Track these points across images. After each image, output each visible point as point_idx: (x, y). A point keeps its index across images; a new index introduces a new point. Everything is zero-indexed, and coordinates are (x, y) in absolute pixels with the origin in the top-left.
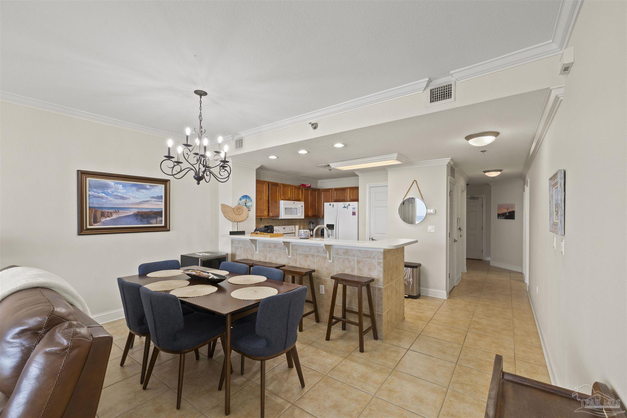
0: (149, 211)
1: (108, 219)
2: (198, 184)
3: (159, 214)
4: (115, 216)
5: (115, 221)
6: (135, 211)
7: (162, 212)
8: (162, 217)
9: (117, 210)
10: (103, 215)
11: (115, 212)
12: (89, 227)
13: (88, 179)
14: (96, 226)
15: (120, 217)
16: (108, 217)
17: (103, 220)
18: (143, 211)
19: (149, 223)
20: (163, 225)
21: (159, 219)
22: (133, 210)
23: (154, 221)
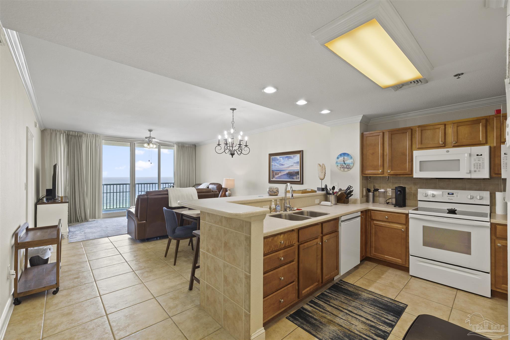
0: (293, 171)
1: (278, 176)
2: (232, 157)
3: (297, 173)
4: (280, 175)
5: (280, 177)
6: (287, 172)
7: (299, 171)
8: (299, 175)
9: (281, 171)
10: (276, 174)
11: (280, 172)
12: (272, 180)
13: (272, 157)
14: (274, 179)
15: (281, 175)
16: (278, 175)
17: (276, 176)
18: (291, 171)
19: (293, 179)
20: (299, 180)
21: (298, 176)
22: (286, 171)
23: (295, 177)
